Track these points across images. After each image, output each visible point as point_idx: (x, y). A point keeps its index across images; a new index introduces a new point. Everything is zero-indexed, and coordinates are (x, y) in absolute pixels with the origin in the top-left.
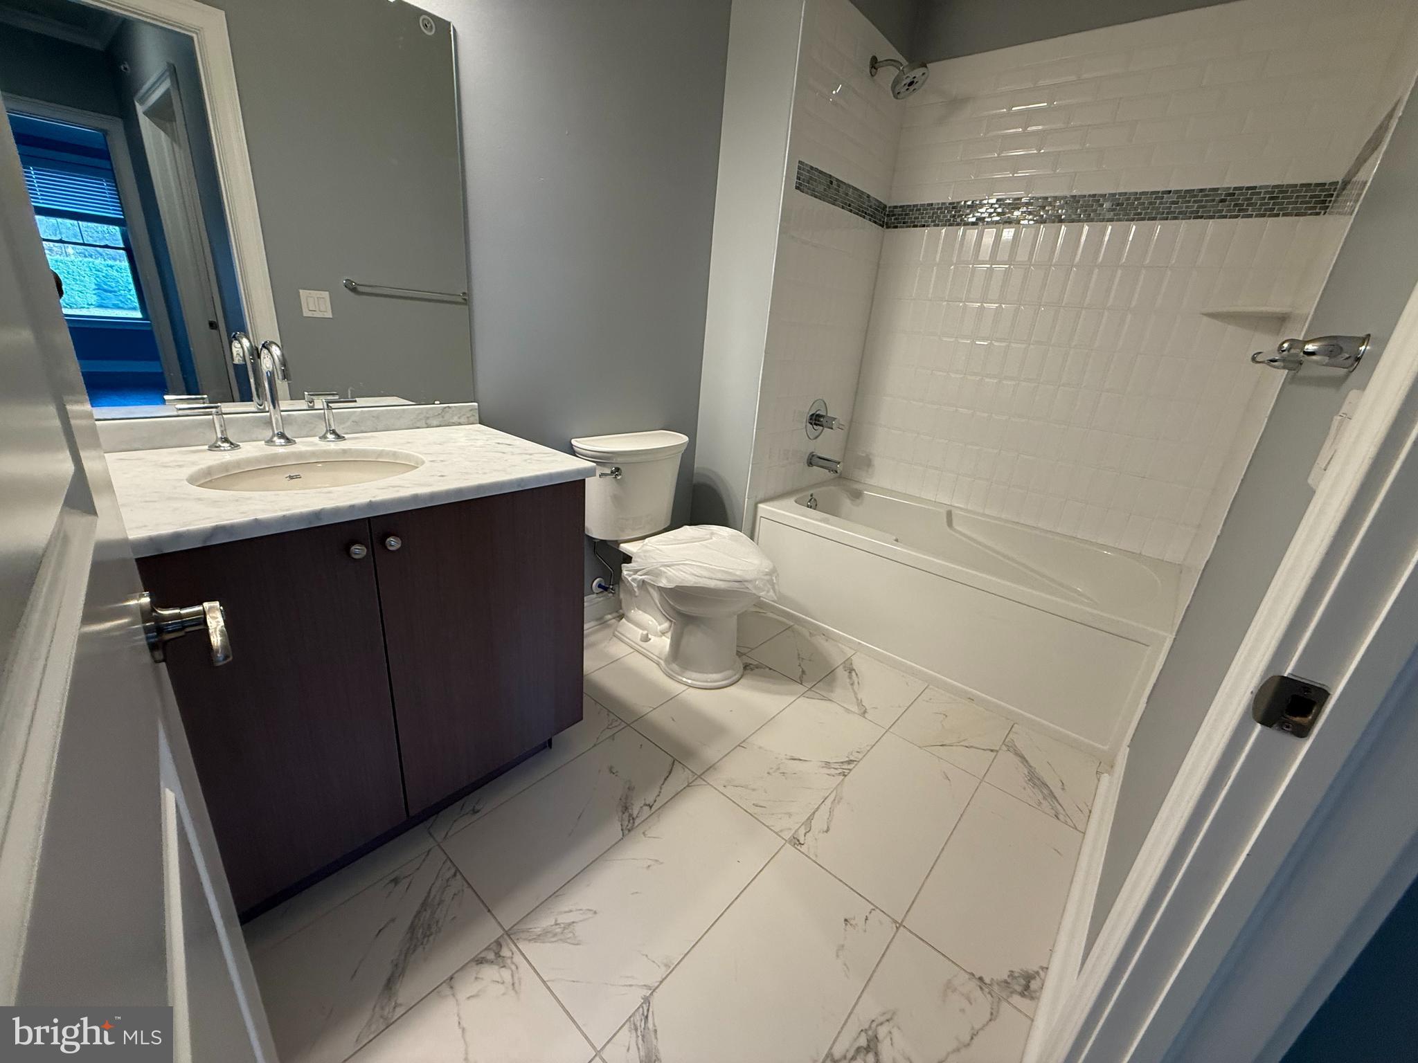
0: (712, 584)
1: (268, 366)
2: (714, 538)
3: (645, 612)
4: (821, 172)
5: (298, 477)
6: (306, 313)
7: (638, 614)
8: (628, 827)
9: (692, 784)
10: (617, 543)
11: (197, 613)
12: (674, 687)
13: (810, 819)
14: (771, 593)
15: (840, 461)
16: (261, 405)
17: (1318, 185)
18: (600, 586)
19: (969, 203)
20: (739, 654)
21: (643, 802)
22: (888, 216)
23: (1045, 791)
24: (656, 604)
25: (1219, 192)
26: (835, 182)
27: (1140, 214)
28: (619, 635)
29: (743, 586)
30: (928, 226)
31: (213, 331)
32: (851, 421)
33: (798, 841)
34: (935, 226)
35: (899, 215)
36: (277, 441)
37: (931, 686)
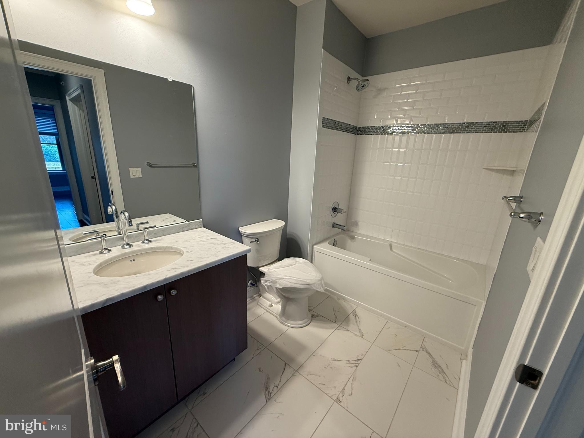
0: (298, 286)
1: (123, 219)
2: (297, 264)
3: (270, 294)
4: (331, 120)
5: (134, 260)
6: (132, 177)
7: (267, 295)
8: (269, 398)
9: (294, 375)
10: (258, 267)
11: (110, 362)
12: (284, 328)
13: (344, 389)
14: (322, 288)
15: (345, 225)
16: (119, 230)
17: (520, 121)
18: (251, 284)
19: (389, 126)
20: (310, 310)
21: (274, 385)
22: (358, 130)
23: (440, 370)
24: (274, 291)
25: (484, 123)
26: (337, 122)
27: (454, 131)
28: (260, 304)
29: (309, 286)
30: (373, 134)
31: (93, 179)
32: (349, 208)
33: (339, 400)
34: (376, 134)
35: (362, 130)
36: (126, 247)
37: (389, 321)
